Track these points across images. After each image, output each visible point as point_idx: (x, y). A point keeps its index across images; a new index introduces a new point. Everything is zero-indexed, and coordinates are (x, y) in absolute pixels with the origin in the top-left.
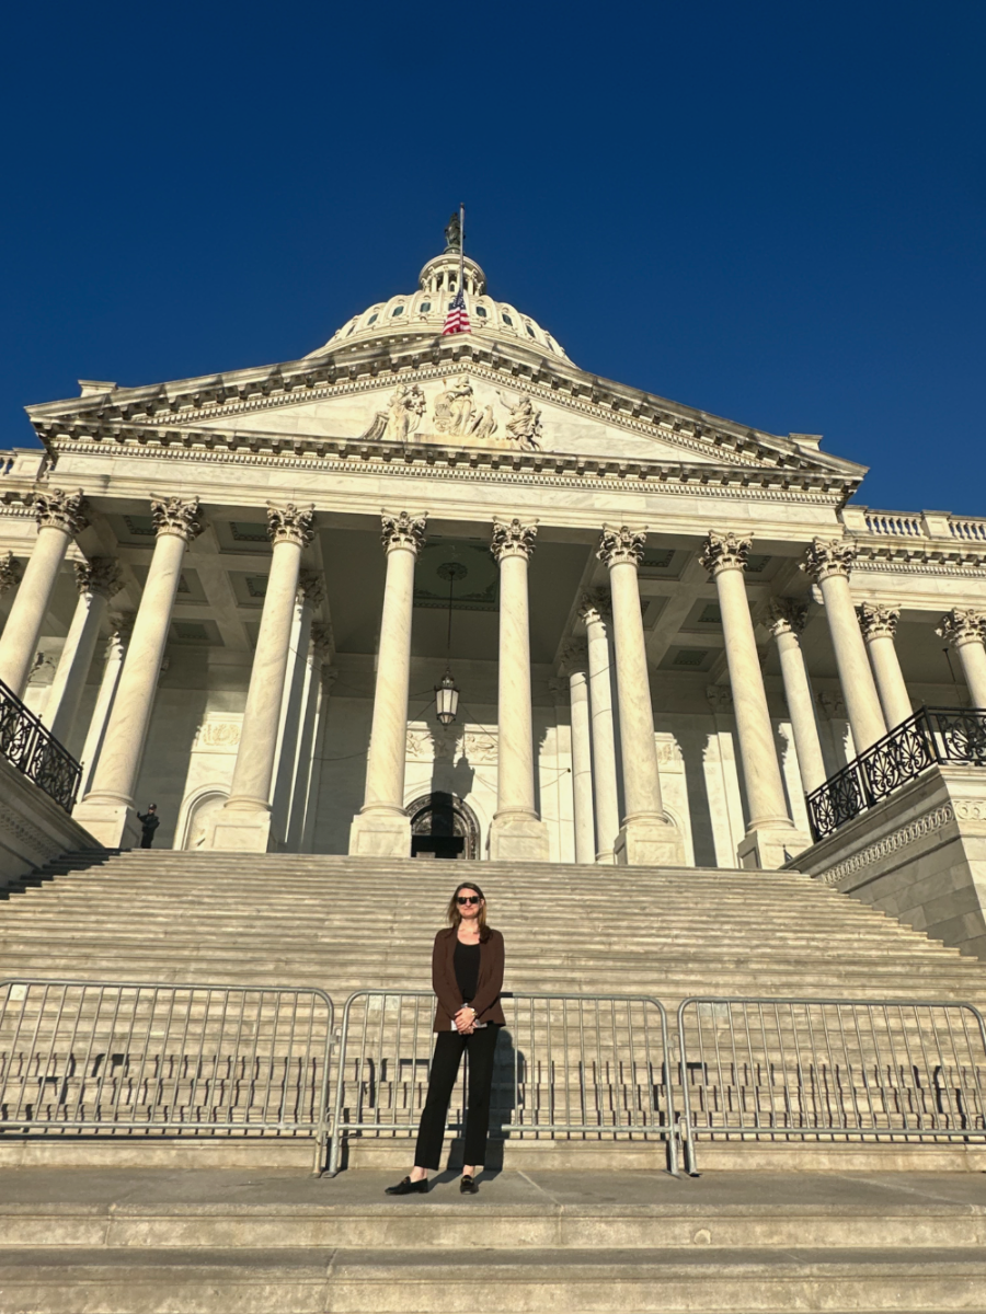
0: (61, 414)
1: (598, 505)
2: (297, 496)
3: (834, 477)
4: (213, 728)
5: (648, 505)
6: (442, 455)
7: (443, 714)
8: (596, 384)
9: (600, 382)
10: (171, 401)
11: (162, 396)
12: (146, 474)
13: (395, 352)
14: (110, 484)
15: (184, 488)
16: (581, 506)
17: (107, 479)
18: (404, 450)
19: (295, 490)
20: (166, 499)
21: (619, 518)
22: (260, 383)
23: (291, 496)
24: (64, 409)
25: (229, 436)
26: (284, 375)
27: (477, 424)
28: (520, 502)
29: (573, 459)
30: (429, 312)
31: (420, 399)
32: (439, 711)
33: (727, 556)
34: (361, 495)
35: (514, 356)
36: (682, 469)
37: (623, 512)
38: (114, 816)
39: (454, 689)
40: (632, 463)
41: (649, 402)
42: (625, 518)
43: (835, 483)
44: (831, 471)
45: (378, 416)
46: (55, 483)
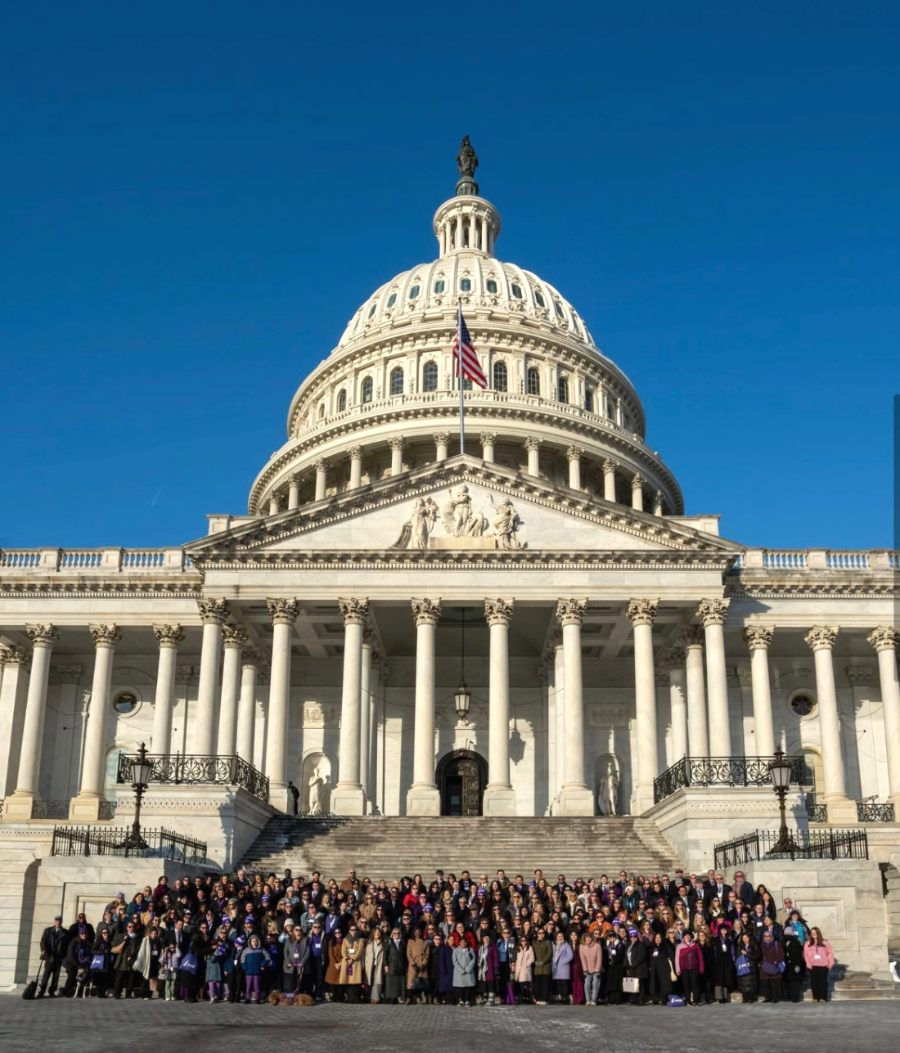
0: (203, 547)
1: (556, 583)
2: (356, 590)
3: (721, 553)
4: (310, 711)
5: (591, 580)
6: (449, 556)
7: (460, 710)
8: (556, 489)
9: (559, 488)
10: (269, 530)
11: (262, 527)
12: (260, 583)
13: (413, 475)
14: (241, 590)
15: (285, 590)
16: (544, 584)
17: (237, 587)
18: (423, 555)
19: (354, 587)
20: (276, 599)
21: (569, 591)
22: (324, 509)
23: (352, 590)
24: (205, 543)
25: (309, 554)
26: (339, 502)
27: (473, 527)
28: (503, 584)
29: (538, 553)
30: (443, 294)
31: (434, 507)
32: (458, 708)
33: (641, 615)
34: (398, 587)
35: (497, 471)
36: (613, 554)
37: (572, 587)
38: (281, 795)
39: (467, 694)
40: (579, 553)
41: (593, 502)
42: (574, 591)
43: (723, 557)
44: (720, 549)
45: (404, 527)
46: (207, 593)
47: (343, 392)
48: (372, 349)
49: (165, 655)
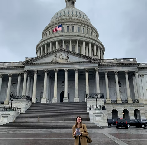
2: (46, 68)
6: (59, 63)
7: (63, 85)
12: (32, 67)
14: (30, 69)
16: (73, 67)
18: (55, 63)
20: (35, 70)
34: (52, 68)
45: (53, 59)
46: (25, 69)
47: (50, 31)
48: (54, 25)
49: (19, 78)
